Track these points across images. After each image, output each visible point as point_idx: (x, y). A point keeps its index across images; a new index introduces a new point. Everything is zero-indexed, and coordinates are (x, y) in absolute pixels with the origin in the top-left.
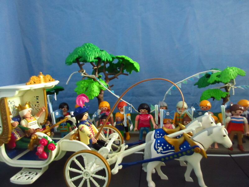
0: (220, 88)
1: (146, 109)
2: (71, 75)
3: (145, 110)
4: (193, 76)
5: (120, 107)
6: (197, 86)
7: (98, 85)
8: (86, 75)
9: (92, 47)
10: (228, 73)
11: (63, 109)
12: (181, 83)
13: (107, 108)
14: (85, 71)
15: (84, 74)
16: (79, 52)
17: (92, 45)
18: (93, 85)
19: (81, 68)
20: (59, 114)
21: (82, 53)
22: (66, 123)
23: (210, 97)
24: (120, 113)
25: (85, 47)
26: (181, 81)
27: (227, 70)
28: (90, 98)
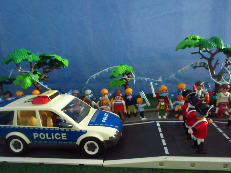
7: (30, 78)
9: (20, 52)
10: (118, 70)
11: (6, 96)
12: (96, 75)
14: (21, 68)
15: (21, 70)
18: (26, 78)
19: (18, 66)
20: (1, 100)
21: (12, 58)
26: (95, 74)
28: (24, 88)
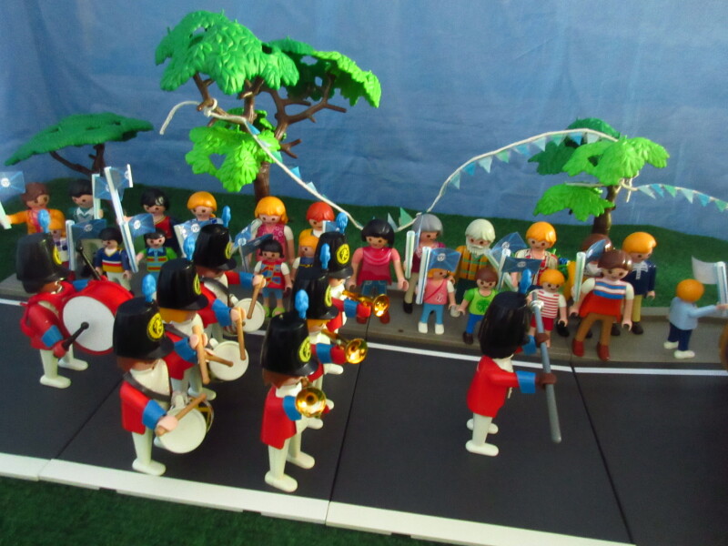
1: (384, 236)
2: (175, 108)
3: (381, 239)
4: (529, 140)
5: (313, 218)
6: (536, 164)
7: (255, 150)
8: (219, 113)
9: (238, 42)
10: (621, 158)
11: (153, 209)
12: (494, 157)
13: (276, 218)
14: (215, 104)
15: (215, 111)
16: (198, 57)
17: (238, 33)
18: (241, 149)
19: (205, 95)
20: (142, 225)
21: (208, 63)
22: (164, 249)
25: (216, 41)
26: (492, 153)
27: (621, 149)
28: (231, 189)
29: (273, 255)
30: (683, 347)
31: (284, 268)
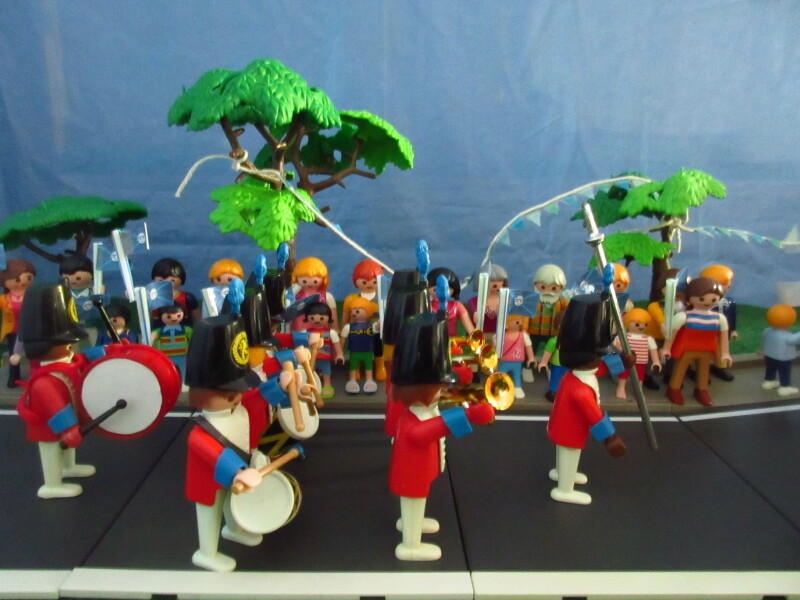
0: (651, 231)
2: (196, 165)
4: (576, 191)
5: (363, 277)
7: (293, 204)
8: (248, 167)
9: (283, 75)
10: (685, 187)
11: (169, 280)
12: (542, 210)
13: (319, 280)
14: (246, 156)
15: (244, 164)
16: (242, 87)
17: (281, 68)
18: (278, 202)
19: (235, 145)
20: (159, 294)
21: (254, 93)
22: (183, 328)
23: (622, 255)
24: (360, 295)
25: (259, 73)
26: (540, 206)
27: (682, 179)
28: (267, 246)
29: (322, 319)
30: (785, 382)
31: (333, 334)
